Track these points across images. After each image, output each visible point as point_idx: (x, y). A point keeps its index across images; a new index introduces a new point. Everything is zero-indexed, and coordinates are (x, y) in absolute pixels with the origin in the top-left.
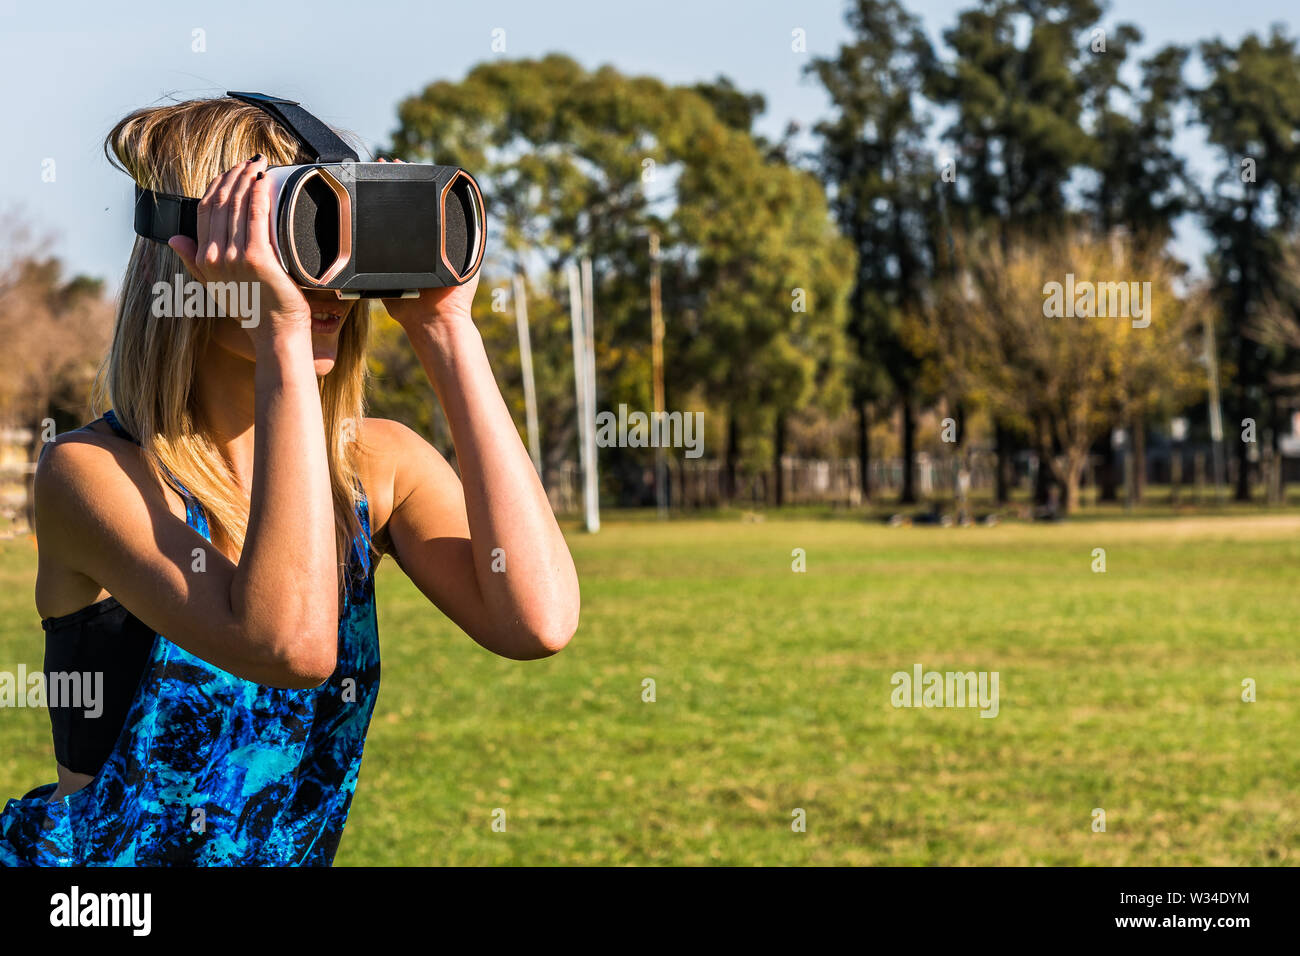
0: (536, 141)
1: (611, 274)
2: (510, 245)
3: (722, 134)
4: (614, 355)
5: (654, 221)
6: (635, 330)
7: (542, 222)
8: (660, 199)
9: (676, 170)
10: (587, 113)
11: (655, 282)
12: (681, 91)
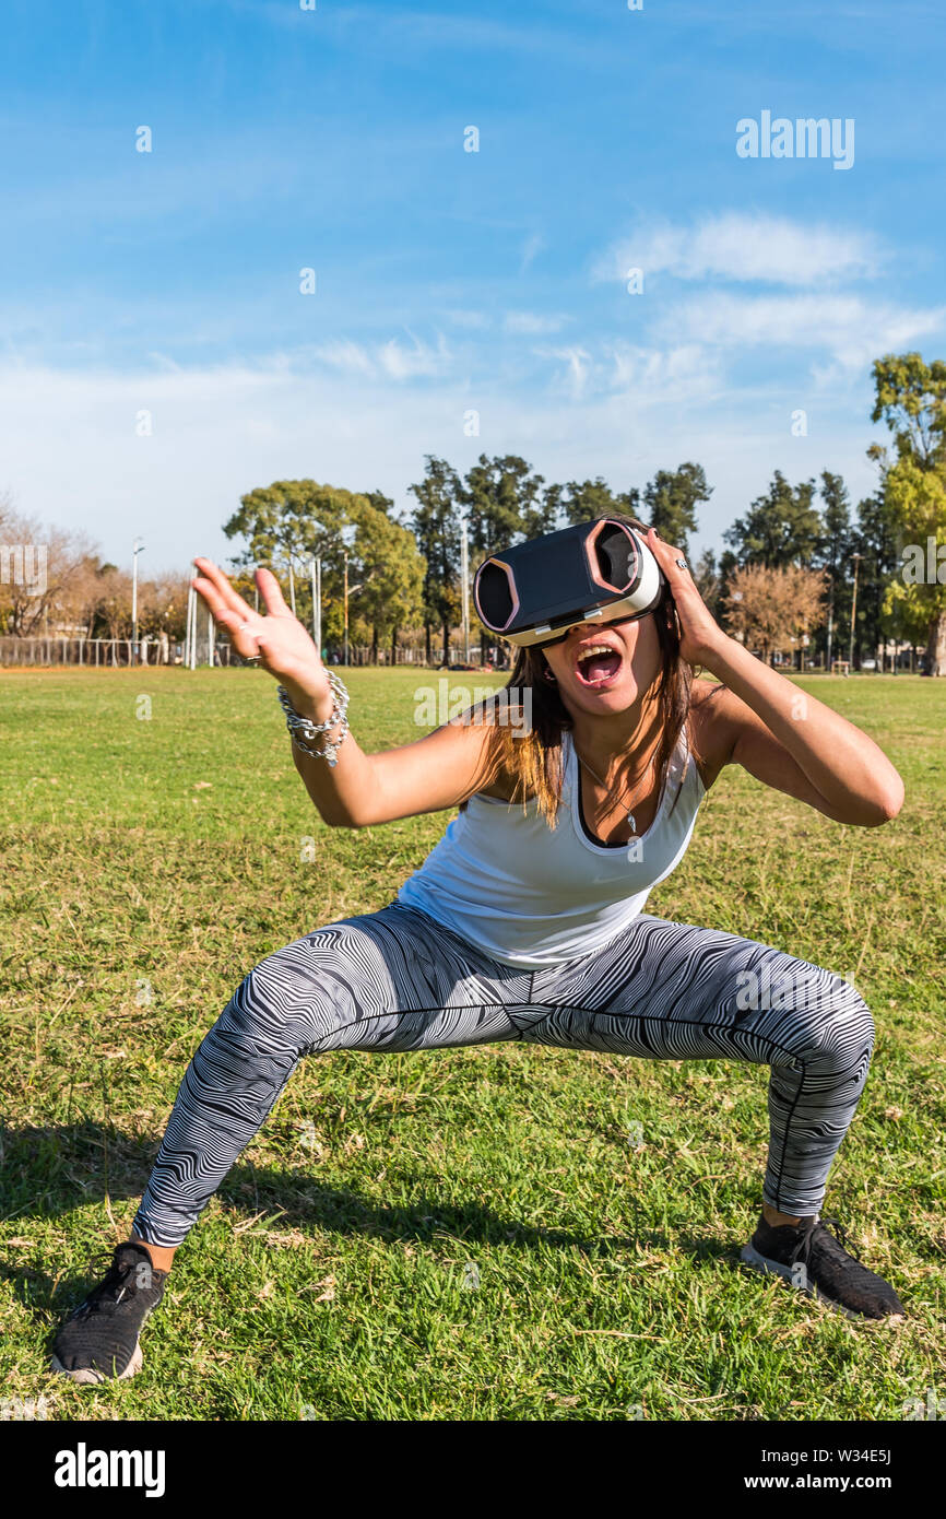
0: (297, 514)
1: (328, 569)
2: (284, 555)
3: (374, 513)
4: (329, 601)
5: (345, 547)
6: (336, 592)
7: (300, 546)
8: (348, 539)
9: (355, 527)
10: (319, 504)
11: (346, 573)
12: (358, 494)
